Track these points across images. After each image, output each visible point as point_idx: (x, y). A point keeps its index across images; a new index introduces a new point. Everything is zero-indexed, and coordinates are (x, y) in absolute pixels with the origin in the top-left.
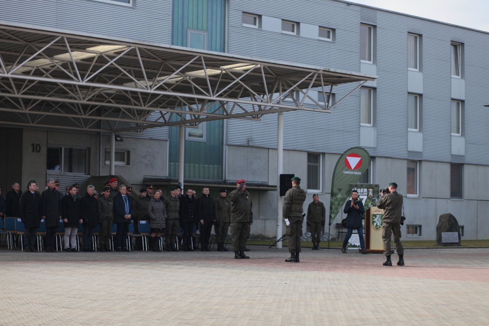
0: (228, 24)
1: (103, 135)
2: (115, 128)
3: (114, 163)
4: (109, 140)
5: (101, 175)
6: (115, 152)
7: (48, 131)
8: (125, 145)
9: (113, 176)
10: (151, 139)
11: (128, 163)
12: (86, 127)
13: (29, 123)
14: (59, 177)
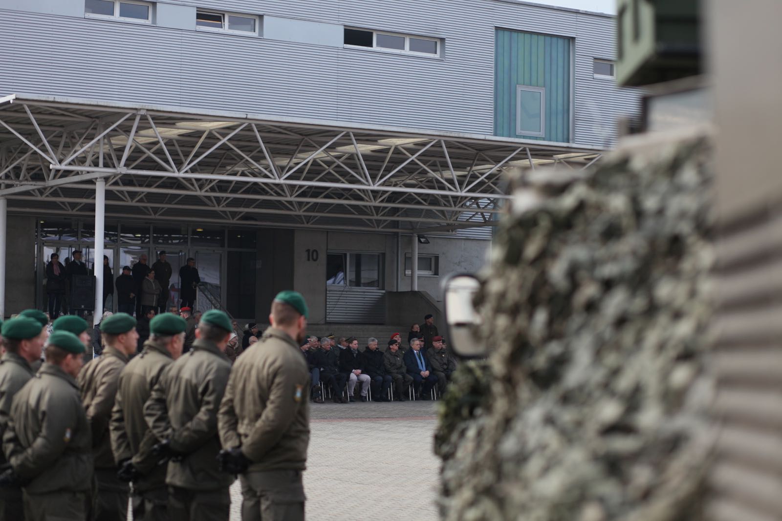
0: (574, 76)
1: (401, 235)
2: (418, 227)
3: (417, 273)
4: (410, 242)
5: (400, 290)
6: (418, 258)
7: (327, 232)
8: (432, 249)
9: (416, 292)
10: (467, 239)
11: (436, 273)
12: (378, 227)
13: (303, 223)
14: (344, 293)
